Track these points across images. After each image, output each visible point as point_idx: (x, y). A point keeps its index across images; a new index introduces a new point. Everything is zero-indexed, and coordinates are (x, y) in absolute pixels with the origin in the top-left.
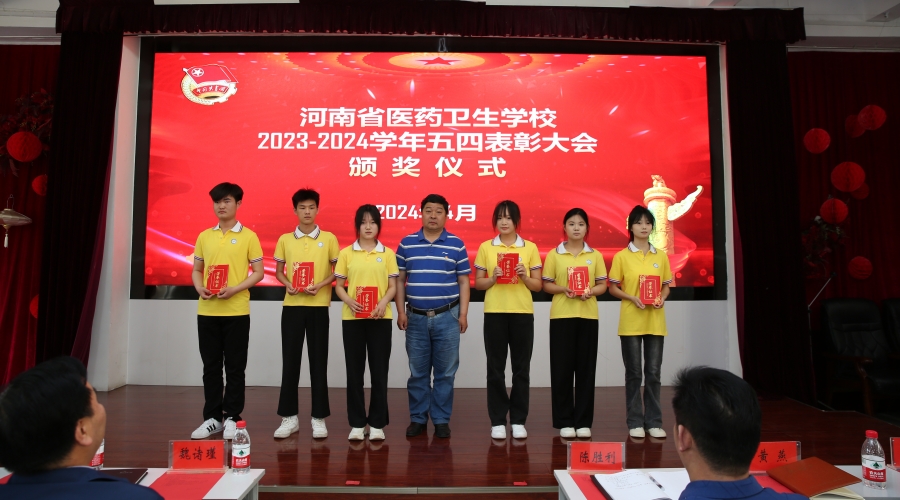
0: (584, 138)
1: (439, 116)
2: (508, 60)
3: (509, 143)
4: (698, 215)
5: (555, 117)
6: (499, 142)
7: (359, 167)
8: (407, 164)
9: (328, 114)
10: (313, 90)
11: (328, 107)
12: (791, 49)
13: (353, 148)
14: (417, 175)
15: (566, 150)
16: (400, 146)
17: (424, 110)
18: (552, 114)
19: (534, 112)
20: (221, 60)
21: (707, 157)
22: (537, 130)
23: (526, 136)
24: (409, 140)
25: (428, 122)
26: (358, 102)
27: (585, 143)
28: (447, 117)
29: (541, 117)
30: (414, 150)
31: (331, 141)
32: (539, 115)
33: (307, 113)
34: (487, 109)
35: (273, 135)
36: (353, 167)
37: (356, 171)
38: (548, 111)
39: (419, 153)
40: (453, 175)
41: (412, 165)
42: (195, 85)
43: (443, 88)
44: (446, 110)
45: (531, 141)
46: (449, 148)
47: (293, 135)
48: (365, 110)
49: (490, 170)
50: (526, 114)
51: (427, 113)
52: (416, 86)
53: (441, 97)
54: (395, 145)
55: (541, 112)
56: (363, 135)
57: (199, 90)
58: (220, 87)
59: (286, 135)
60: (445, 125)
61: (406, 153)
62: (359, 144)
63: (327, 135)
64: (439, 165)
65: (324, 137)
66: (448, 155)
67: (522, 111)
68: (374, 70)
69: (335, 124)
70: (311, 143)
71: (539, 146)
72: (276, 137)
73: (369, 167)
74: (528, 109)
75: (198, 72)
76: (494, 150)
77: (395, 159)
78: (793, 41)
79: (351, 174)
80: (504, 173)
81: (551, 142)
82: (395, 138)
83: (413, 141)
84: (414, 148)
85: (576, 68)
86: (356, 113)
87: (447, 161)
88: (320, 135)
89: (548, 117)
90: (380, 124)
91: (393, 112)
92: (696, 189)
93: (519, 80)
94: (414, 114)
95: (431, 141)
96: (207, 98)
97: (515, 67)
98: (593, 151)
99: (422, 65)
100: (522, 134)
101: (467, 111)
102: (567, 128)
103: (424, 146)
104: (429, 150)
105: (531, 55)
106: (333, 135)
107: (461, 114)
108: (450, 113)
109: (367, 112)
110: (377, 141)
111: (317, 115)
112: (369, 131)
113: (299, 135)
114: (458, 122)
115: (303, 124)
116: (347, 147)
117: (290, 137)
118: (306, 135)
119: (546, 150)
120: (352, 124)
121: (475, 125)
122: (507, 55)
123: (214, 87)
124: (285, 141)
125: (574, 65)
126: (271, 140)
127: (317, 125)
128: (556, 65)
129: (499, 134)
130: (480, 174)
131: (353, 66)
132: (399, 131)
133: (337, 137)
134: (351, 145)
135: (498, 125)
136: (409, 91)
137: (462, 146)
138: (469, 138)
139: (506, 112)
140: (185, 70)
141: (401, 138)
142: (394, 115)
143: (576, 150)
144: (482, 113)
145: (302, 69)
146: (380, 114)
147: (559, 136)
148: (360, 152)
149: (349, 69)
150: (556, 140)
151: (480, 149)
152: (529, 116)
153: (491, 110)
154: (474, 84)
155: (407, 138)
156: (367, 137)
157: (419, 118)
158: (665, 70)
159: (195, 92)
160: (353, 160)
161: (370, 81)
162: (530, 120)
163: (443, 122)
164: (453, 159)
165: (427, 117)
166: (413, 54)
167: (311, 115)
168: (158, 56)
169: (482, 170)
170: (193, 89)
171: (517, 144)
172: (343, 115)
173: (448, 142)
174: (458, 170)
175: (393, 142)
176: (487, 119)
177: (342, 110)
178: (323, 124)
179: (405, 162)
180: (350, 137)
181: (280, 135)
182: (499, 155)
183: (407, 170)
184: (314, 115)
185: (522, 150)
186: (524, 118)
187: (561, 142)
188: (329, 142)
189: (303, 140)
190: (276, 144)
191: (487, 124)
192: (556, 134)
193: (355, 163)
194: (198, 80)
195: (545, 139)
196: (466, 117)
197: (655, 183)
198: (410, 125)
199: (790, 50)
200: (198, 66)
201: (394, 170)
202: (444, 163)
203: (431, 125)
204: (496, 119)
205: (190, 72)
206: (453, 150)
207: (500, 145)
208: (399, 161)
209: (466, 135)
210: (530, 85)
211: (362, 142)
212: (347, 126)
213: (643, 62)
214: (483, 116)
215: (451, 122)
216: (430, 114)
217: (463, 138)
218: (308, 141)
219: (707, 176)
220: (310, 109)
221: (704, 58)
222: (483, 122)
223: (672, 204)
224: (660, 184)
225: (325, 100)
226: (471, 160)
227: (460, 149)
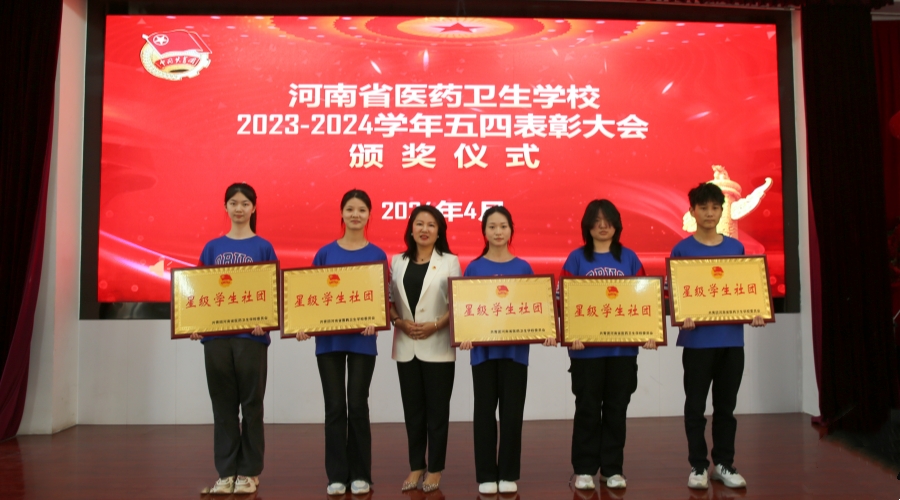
0: (632, 121)
1: (459, 95)
2: (541, 27)
3: (543, 127)
4: (767, 213)
5: (597, 96)
6: (531, 125)
7: (361, 156)
8: (420, 153)
9: (323, 92)
10: (305, 62)
11: (324, 83)
12: (877, 16)
13: (354, 133)
14: (432, 166)
15: (611, 135)
16: (411, 131)
17: (440, 86)
18: (595, 92)
19: (573, 90)
20: (190, 26)
21: (777, 144)
22: (577, 111)
23: (564, 118)
24: (422, 124)
25: (445, 101)
26: (361, 78)
27: (634, 127)
28: (468, 96)
29: (581, 96)
30: (428, 135)
31: (326, 125)
32: (579, 93)
33: (298, 90)
34: (516, 86)
35: (256, 117)
36: (354, 156)
37: (357, 161)
38: (589, 88)
39: (435, 139)
40: (476, 166)
41: (425, 153)
42: (158, 56)
43: (463, 61)
44: (467, 87)
45: (569, 124)
46: (470, 133)
47: (280, 117)
48: (368, 86)
49: (520, 160)
50: (563, 93)
51: (443, 91)
52: (430, 58)
53: (461, 71)
54: (405, 130)
55: (581, 90)
56: (366, 117)
57: (162, 62)
58: (189, 58)
59: (272, 118)
60: (466, 105)
61: (419, 139)
62: (361, 128)
63: (322, 117)
64: (459, 154)
65: (318, 120)
66: (469, 141)
67: (559, 89)
68: (380, 38)
69: (331, 104)
70: (303, 127)
71: (578, 131)
72: (260, 120)
73: (374, 156)
74: (566, 86)
75: (162, 40)
76: (525, 135)
77: (405, 147)
78: (878, 7)
79: (352, 165)
80: (537, 163)
81: (592, 126)
82: (405, 121)
83: (427, 125)
84: (428, 132)
85: (622, 38)
86: (358, 91)
87: (468, 149)
88: (314, 118)
89: (589, 96)
90: (387, 104)
91: (402, 90)
92: (764, 182)
93: (555, 52)
94: (428, 91)
95: (448, 124)
96: (173, 71)
97: (550, 35)
98: (643, 137)
99: (438, 33)
100: (558, 116)
101: (492, 89)
102: (612, 109)
103: (441, 131)
104: (446, 135)
105: (570, 21)
106: (330, 117)
107: (485, 92)
108: (472, 91)
109: (371, 89)
110: (383, 124)
111: (310, 93)
112: (374, 112)
113: (288, 117)
114: (482, 101)
115: (292, 104)
116: (347, 131)
117: (276, 120)
118: (296, 117)
119: (588, 135)
120: (353, 103)
121: (502, 105)
122: (540, 20)
123: (182, 58)
124: (270, 125)
125: (619, 34)
126: (253, 123)
127: (309, 106)
128: (599, 32)
129: (531, 116)
130: (509, 165)
131: (353, 33)
132: (410, 113)
133: (334, 120)
134: (352, 130)
135: (529, 106)
136: (422, 64)
137: (487, 131)
138: (495, 121)
139: (538, 89)
140: (145, 37)
141: (413, 121)
142: (404, 93)
143: (623, 136)
144: (511, 91)
145: (290, 37)
146: (387, 91)
147: (603, 118)
148: (363, 138)
149: (348, 36)
150: (599, 124)
151: (508, 134)
152: (567, 95)
153: (521, 87)
154: (501, 56)
155: (420, 121)
156: (371, 119)
157: (435, 97)
158: (727, 40)
159: (158, 64)
160: (354, 147)
161: (374, 52)
162: (568, 100)
163: (463, 101)
164: (476, 147)
165: (444, 96)
166: (426, 19)
167: (302, 93)
168: (110, 19)
169: (511, 160)
170: (155, 60)
171: (552, 128)
172: (341, 93)
173: (470, 126)
174: (482, 160)
175: (402, 126)
176: (517, 98)
177: (341, 86)
178: (317, 103)
179: (418, 150)
180: (350, 120)
181: (264, 117)
182: (530, 141)
183: (420, 160)
184: (305, 93)
185: (559, 135)
186: (561, 97)
187: (606, 127)
188: (325, 124)
189: (293, 124)
190: (260, 128)
191: (517, 104)
192: (599, 117)
193: (357, 151)
194: (162, 49)
195: (586, 122)
196: (491, 95)
197: (716, 175)
198: (423, 104)
199: (874, 18)
200: (160, 30)
201: (404, 160)
202: (464, 151)
203: (449, 105)
204: (527, 98)
205: (151, 40)
206: (476, 135)
207: (532, 129)
208: (410, 149)
209: (491, 118)
210: (568, 58)
211: (366, 126)
212: (347, 106)
213: (702, 30)
214: (512, 94)
215: (472, 101)
216: (447, 92)
217: (487, 122)
218: (299, 124)
219: (776, 166)
220: (301, 86)
221: (774, 26)
222: (512, 102)
223: (737, 200)
224: (722, 176)
225: (319, 75)
226: (497, 148)
227: (483, 134)
